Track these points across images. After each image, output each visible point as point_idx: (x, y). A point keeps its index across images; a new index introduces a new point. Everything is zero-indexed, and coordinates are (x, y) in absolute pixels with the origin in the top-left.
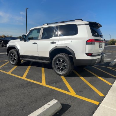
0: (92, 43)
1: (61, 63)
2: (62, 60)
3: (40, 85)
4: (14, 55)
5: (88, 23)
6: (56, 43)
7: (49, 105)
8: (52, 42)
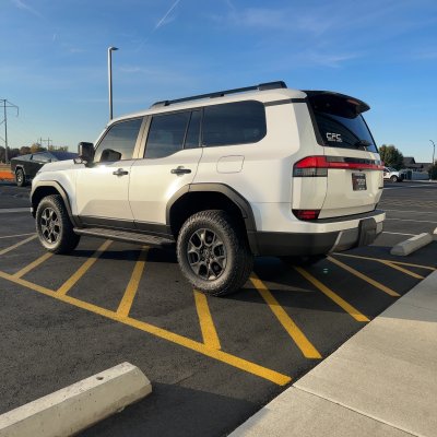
0: (320, 171)
1: (204, 246)
2: (203, 236)
3: (108, 319)
4: (51, 214)
5: (305, 96)
6: (189, 171)
7: (101, 379)
8: (175, 167)
